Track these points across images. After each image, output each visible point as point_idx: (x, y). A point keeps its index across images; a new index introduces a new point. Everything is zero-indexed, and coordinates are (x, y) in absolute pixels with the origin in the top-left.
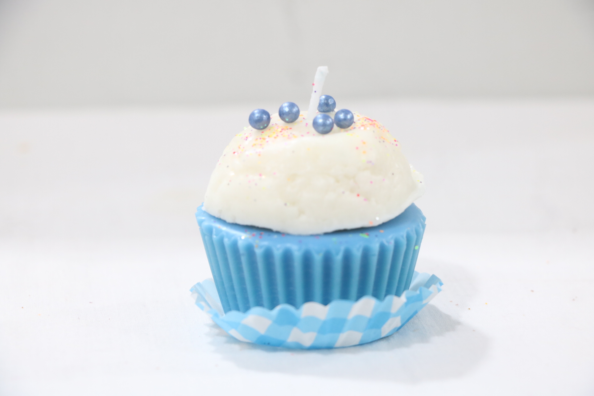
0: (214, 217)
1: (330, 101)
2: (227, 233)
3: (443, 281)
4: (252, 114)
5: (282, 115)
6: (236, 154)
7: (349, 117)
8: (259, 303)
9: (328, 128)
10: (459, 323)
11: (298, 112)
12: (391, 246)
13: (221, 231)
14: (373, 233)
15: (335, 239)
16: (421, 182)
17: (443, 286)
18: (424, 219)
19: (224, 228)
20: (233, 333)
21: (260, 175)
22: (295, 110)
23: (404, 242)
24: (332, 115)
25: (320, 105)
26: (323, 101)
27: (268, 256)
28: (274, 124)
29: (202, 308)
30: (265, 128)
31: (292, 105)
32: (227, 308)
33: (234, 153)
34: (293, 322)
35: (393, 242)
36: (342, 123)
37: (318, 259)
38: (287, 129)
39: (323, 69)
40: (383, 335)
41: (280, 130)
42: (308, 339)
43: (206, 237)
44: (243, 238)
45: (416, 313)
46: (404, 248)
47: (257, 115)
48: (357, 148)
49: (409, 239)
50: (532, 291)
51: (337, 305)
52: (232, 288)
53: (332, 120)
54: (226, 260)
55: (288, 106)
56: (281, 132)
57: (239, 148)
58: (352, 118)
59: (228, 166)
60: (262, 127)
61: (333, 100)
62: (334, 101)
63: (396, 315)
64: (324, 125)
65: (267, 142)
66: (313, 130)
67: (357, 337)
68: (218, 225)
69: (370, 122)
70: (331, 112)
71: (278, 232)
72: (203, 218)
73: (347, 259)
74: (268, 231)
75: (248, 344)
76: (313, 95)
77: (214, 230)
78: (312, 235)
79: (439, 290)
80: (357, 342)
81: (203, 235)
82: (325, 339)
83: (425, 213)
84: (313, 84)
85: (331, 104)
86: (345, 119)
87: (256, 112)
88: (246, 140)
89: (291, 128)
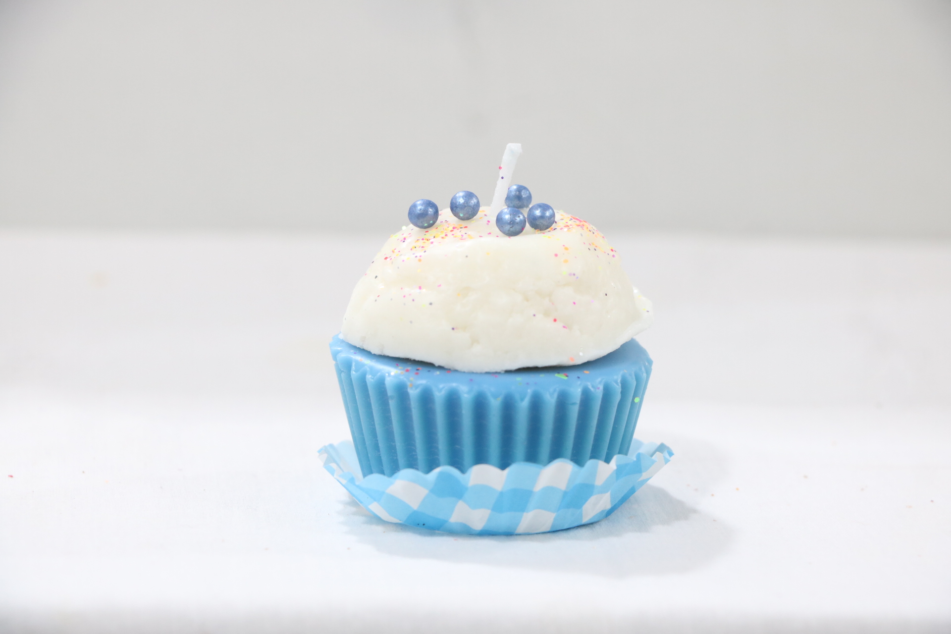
0: (355, 347)
1: (524, 195)
2: (371, 368)
3: (674, 452)
4: (414, 206)
5: (455, 209)
6: (388, 259)
7: (548, 214)
8: (412, 464)
9: (518, 228)
10: (695, 511)
11: (477, 205)
12: (598, 393)
13: (363, 365)
14: (574, 375)
15: (519, 378)
16: (648, 311)
17: (673, 457)
18: (650, 362)
19: (367, 362)
20: (375, 508)
21: (420, 288)
22: (473, 201)
23: (618, 388)
24: (525, 212)
25: (508, 199)
26: (513, 193)
27: (426, 399)
28: (444, 221)
29: (332, 472)
30: (430, 226)
31: (469, 195)
32: (367, 470)
33: (386, 258)
34: (457, 492)
35: (601, 387)
36: (538, 222)
37: (495, 405)
38: (461, 228)
39: (514, 147)
40: (585, 520)
41: (451, 228)
42: (478, 518)
43: (343, 375)
44: (392, 374)
45: (632, 491)
46: (617, 398)
47: (419, 207)
48: (556, 255)
49: (624, 385)
50: (806, 477)
51: (519, 469)
52: (377, 447)
53: (524, 216)
54: (368, 406)
55: (463, 197)
56: (452, 231)
57: (393, 252)
58: (553, 215)
59: (376, 277)
60: (426, 225)
61: (528, 192)
62: (530, 193)
63: (603, 490)
64: (512, 223)
65: (432, 243)
66: (496, 230)
67: (547, 519)
68: (359, 358)
69: (578, 222)
70: (525, 208)
71: (441, 368)
72: (339, 349)
73: (536, 406)
74: (429, 365)
75: (396, 524)
76: (500, 182)
77: (353, 364)
78: (487, 373)
79: (667, 461)
80: (547, 528)
81: (339, 372)
82: (503, 520)
83: (652, 354)
84: (500, 168)
85: (525, 198)
86: (542, 217)
87: (419, 203)
88: (404, 241)
89: (466, 227)
